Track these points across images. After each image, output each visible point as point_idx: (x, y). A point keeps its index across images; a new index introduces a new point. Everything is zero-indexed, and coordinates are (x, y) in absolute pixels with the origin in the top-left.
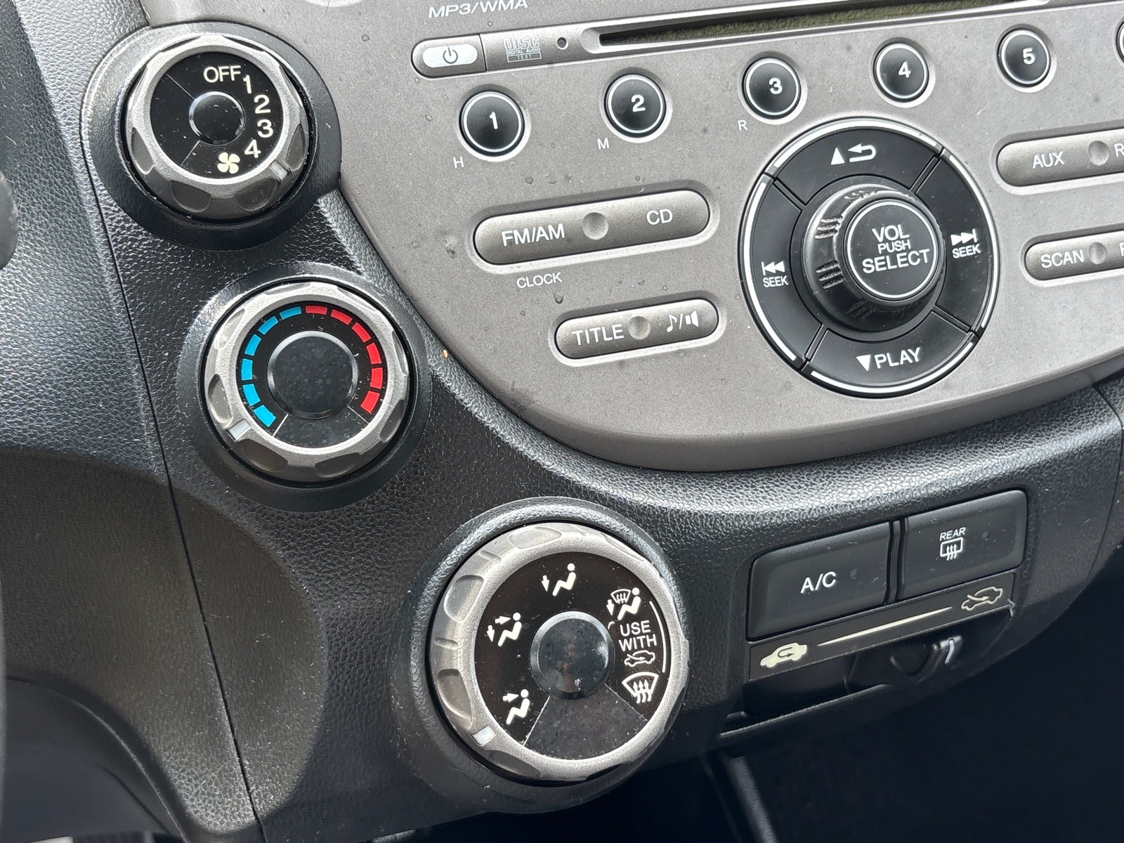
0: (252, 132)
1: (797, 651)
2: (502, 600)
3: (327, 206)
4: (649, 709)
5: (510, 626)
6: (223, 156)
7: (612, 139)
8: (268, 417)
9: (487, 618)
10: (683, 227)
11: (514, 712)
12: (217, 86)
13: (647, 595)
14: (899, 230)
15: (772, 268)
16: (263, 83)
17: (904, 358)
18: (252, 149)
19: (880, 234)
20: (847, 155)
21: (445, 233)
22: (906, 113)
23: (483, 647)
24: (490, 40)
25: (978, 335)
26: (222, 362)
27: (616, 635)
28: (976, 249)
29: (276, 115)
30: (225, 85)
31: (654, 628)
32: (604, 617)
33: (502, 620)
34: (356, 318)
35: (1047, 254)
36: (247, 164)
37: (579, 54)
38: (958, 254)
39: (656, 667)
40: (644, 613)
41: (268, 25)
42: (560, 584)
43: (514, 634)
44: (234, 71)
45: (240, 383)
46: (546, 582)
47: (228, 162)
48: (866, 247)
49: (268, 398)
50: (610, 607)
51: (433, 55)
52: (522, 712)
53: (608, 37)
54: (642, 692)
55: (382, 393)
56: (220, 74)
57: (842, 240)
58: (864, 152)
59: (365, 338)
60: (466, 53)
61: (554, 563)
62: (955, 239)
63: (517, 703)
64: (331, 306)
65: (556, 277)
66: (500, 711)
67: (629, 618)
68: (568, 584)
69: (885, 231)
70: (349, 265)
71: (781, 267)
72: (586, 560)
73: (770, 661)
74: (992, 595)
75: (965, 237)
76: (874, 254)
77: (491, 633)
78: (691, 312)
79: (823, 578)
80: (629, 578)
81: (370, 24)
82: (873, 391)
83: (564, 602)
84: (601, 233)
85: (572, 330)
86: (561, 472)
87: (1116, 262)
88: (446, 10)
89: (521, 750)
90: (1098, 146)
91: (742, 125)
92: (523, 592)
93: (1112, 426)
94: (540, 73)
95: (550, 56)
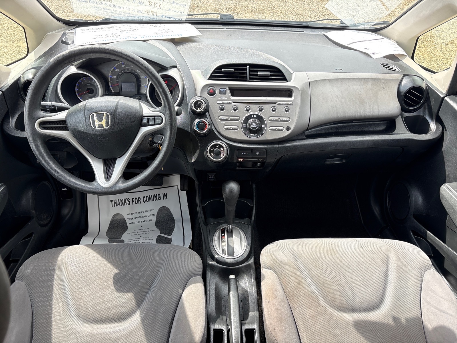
0: (201, 107)
1: (242, 160)
2: (212, 146)
3: (207, 114)
4: (222, 157)
7: (232, 111)
8: (198, 129)
9: (211, 147)
10: (237, 120)
13: (224, 149)
14: (255, 123)
15: (244, 125)
16: (202, 103)
17: (255, 135)
18: (201, 108)
19: (253, 124)
20: (254, 116)
22: (260, 113)
23: (210, 150)
24: (223, 101)
25: (262, 134)
26: (195, 125)
29: (203, 106)
30: (200, 103)
31: (224, 151)
32: (220, 150)
34: (206, 123)
35: (271, 128)
36: (200, 109)
37: (231, 104)
38: (262, 127)
39: (223, 154)
40: (223, 150)
41: (205, 98)
43: (213, 149)
44: (200, 102)
45: (196, 126)
46: (216, 146)
47: (199, 109)
48: (252, 124)
49: (198, 127)
51: (218, 102)
52: (212, 155)
53: (234, 102)
54: (222, 156)
55: (206, 129)
56: (199, 102)
58: (255, 116)
60: (221, 102)
61: (217, 144)
62: (262, 125)
64: (204, 121)
65: (225, 122)
66: (210, 155)
67: (222, 150)
68: (218, 146)
70: (207, 118)
71: (245, 125)
72: (220, 145)
73: (239, 160)
74: (263, 160)
75: (263, 125)
78: (236, 127)
79: (244, 153)
80: (223, 147)
81: (213, 99)
82: (252, 137)
83: (217, 148)
84: (229, 119)
85: (225, 127)
86: (221, 139)
87: (278, 130)
88: (220, 98)
89: (211, 158)
90: (279, 119)
91: (244, 112)
92: (214, 146)
93: (277, 146)
94: (227, 105)
95: (228, 103)
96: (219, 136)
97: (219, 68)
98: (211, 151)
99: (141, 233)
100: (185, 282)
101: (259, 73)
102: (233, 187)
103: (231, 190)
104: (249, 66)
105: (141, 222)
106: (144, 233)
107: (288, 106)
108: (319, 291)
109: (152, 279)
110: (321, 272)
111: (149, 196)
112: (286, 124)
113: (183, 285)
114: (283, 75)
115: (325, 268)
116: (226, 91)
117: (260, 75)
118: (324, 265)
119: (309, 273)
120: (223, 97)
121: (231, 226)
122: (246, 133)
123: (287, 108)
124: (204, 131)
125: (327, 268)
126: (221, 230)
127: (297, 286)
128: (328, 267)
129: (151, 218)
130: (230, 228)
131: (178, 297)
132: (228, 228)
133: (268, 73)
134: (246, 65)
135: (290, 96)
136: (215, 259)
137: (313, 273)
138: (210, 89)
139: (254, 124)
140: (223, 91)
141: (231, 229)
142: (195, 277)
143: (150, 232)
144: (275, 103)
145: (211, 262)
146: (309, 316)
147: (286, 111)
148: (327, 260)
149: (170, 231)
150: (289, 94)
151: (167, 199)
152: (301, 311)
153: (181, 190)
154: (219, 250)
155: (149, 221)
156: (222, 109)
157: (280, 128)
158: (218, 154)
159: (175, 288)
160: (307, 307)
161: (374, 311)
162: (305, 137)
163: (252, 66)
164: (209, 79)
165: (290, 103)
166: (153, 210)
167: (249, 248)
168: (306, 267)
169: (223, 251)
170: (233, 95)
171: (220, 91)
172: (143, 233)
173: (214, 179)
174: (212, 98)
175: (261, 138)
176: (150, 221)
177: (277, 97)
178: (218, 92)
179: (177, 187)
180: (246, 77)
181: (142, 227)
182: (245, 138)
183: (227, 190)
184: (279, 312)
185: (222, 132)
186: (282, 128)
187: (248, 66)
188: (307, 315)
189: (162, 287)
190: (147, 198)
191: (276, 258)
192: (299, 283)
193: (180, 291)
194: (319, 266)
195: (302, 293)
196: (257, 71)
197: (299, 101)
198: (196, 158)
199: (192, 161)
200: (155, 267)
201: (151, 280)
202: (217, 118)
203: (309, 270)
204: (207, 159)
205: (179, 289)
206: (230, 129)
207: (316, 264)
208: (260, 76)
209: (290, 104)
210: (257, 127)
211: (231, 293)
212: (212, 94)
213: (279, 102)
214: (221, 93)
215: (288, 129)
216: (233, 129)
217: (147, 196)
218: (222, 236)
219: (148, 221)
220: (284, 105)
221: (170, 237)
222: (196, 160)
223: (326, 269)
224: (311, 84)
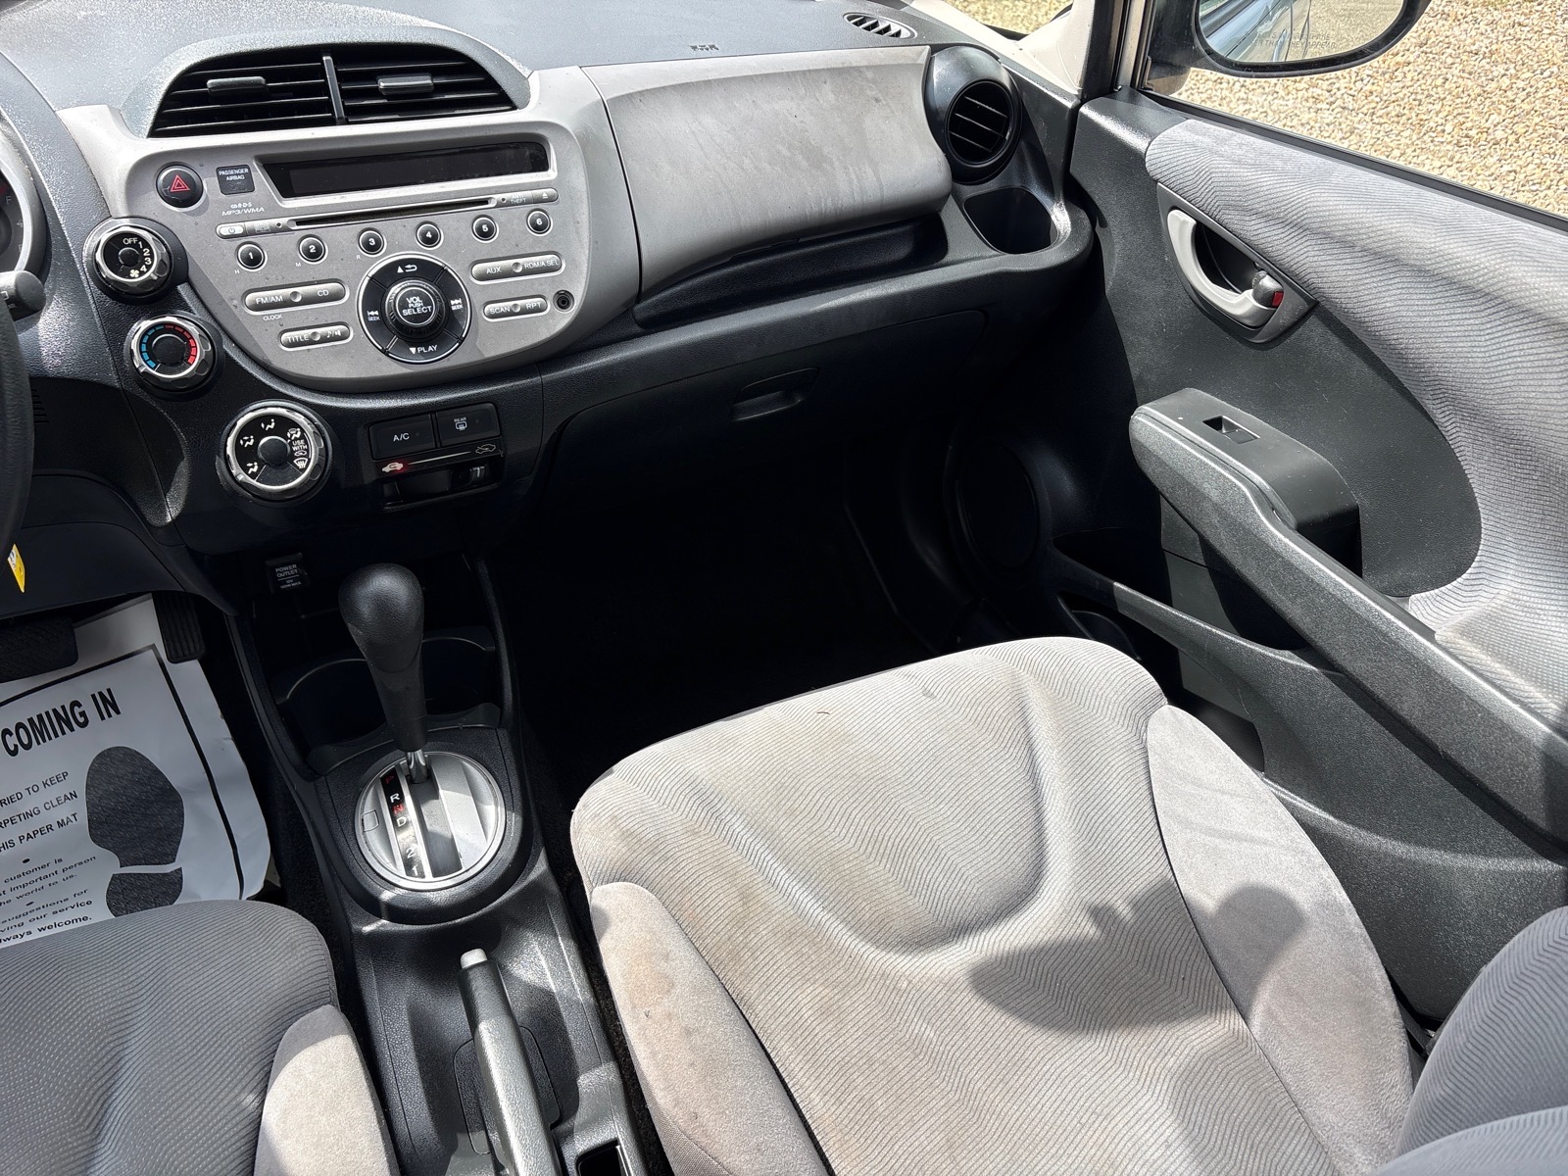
0: (143, 263)
1: (399, 466)
2: (246, 430)
3: (183, 289)
4: (303, 470)
5: (249, 440)
6: (132, 271)
7: (302, 262)
8: (153, 365)
9: (240, 437)
10: (335, 296)
11: (251, 470)
12: (129, 246)
13: (302, 431)
14: (418, 299)
15: (372, 313)
16: (146, 244)
17: (430, 348)
18: (144, 268)
19: (410, 300)
20: (404, 269)
21: (232, 299)
22: (430, 252)
23: (237, 447)
24: (249, 225)
25: (461, 341)
26: (134, 346)
27: (291, 444)
28: (461, 306)
29: (152, 256)
30: (131, 245)
31: (306, 443)
32: (286, 438)
33: (246, 438)
34: (185, 330)
35: (491, 309)
36: (141, 273)
37: (286, 229)
38: (454, 308)
39: (306, 456)
40: (302, 437)
41: (156, 219)
42: (268, 426)
43: (251, 443)
44: (135, 240)
45: (141, 352)
46: (263, 426)
47: (134, 273)
48: (404, 305)
49: (152, 357)
50: (289, 435)
51: (225, 230)
52: (255, 469)
53: (299, 222)
54: (301, 465)
55: (195, 356)
56: (129, 241)
57: (395, 302)
58: (411, 268)
59: (188, 337)
60: (238, 229)
61: (267, 418)
62: (452, 302)
63: (253, 467)
64: (175, 325)
65: (280, 316)
66: (246, 469)
67: (296, 439)
68: (272, 426)
69: (412, 299)
70: (190, 311)
71: (377, 313)
72: (278, 418)
73: (387, 469)
74: (491, 448)
75: (457, 301)
76: (407, 308)
77: (242, 442)
78: (337, 330)
79: (403, 436)
80: (295, 425)
81: (198, 219)
82: (417, 361)
83: (270, 432)
84: (298, 299)
85: (286, 337)
86: (281, 390)
87: (525, 311)
88: (229, 213)
89: (254, 482)
90: (517, 264)
91: (358, 257)
92: (254, 428)
93: (536, 379)
94: (270, 237)
95: (274, 231)
96: (268, 383)
97: (192, 79)
98: (245, 455)
99: (29, 889)
100: (264, 1055)
101: (382, 84)
102: (389, 585)
103: (383, 604)
104: (329, 58)
105: (17, 841)
106: (45, 883)
107: (540, 206)
108: (826, 903)
109: (100, 1092)
110: (814, 828)
111: (31, 720)
112: (548, 284)
113: (255, 1070)
114: (490, 83)
115: (824, 807)
116: (248, 176)
117: (387, 89)
118: (817, 797)
119: (771, 847)
120: (240, 203)
121: (419, 753)
122: (389, 347)
123: (541, 216)
124: (185, 369)
125: (831, 806)
126: (383, 780)
127: (740, 910)
128: (835, 801)
129: (63, 812)
130: (417, 763)
131: (243, 1133)
132: (412, 766)
133: (425, 80)
134: (314, 52)
135: (538, 161)
136: (383, 907)
137: (785, 840)
138: (169, 180)
139: (416, 303)
140: (235, 178)
141: (423, 764)
142: (308, 1016)
143: (69, 873)
144: (485, 202)
145: (369, 924)
146: (810, 1012)
147: (538, 229)
148: (826, 775)
149: (166, 843)
150: (532, 156)
151: (118, 712)
152: (779, 1004)
153: (175, 658)
154: (391, 867)
155: (55, 826)
156: (254, 261)
157: (530, 303)
158: (280, 461)
159: (220, 1097)
160: (797, 978)
161: (1026, 908)
162: (637, 329)
163: (343, 53)
164: (154, 133)
165: (544, 193)
166: (65, 775)
167: (516, 820)
168: (755, 827)
169: (409, 864)
170: (287, 192)
171: (222, 180)
172: (38, 885)
173: (300, 578)
174: (190, 219)
175: (459, 357)
176: (60, 824)
177: (487, 176)
178: (210, 185)
179: (151, 652)
180: (327, 106)
181: (26, 861)
182: (390, 368)
183: (365, 609)
184: (697, 1039)
185: (277, 363)
186: (537, 301)
187: (324, 58)
188: (804, 1010)
189: (154, 1112)
190: (21, 731)
191: (636, 827)
192: (745, 897)
193: (250, 1100)
194: (802, 807)
195: (764, 933)
196: (373, 76)
197: (579, 180)
198: (182, 501)
199: (165, 519)
200: (100, 1034)
201: (96, 1097)
202: (235, 302)
203: (769, 835)
204: (235, 493)
205: (243, 1096)
206: (311, 342)
207: (789, 804)
208: (392, 93)
209: (545, 196)
210: (429, 314)
211: (483, 1027)
212: (186, 196)
213: (498, 197)
214: (226, 187)
215: (563, 302)
216: (324, 340)
217: (19, 726)
218: (393, 807)
219: (50, 828)
220: (523, 203)
221: (168, 868)
222: (183, 510)
223: (828, 812)
224: (610, 109)
